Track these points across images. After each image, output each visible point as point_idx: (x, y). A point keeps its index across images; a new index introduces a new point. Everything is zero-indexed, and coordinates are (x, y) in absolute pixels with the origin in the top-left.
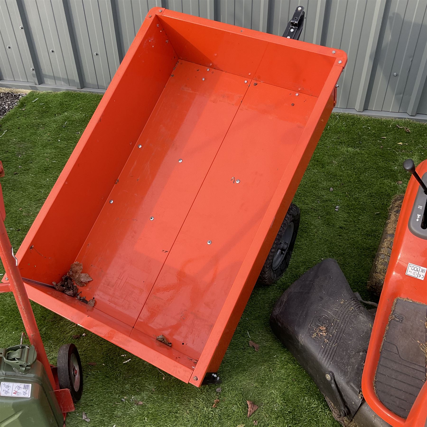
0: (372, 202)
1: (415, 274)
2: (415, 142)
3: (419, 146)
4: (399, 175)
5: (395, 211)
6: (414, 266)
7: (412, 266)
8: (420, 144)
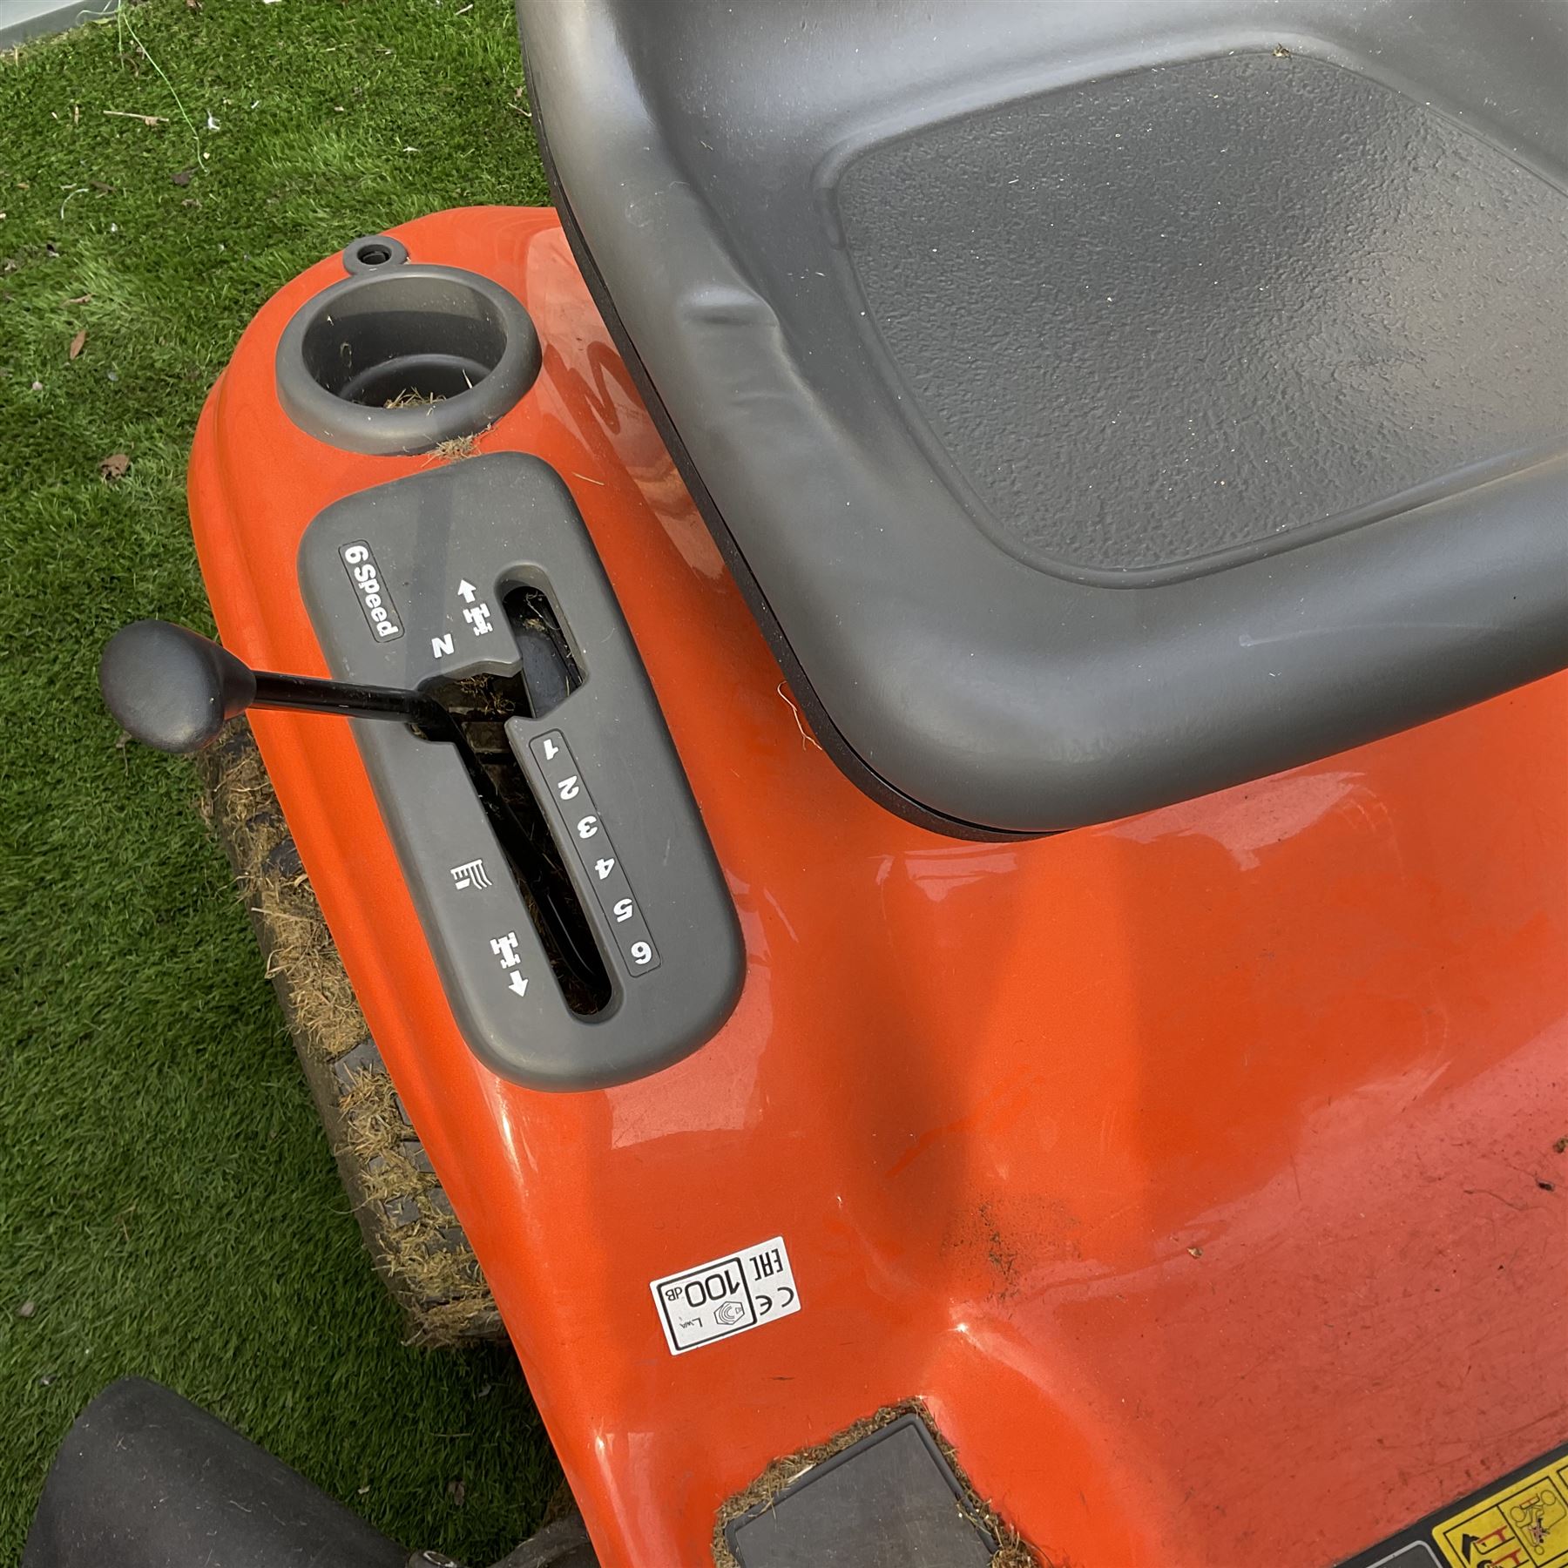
0: (51, 682)
1: (732, 1312)
2: (33, 179)
3: (68, 191)
4: (81, 418)
5: (266, 869)
6: (693, 1279)
7: (683, 1284)
8: (63, 179)
